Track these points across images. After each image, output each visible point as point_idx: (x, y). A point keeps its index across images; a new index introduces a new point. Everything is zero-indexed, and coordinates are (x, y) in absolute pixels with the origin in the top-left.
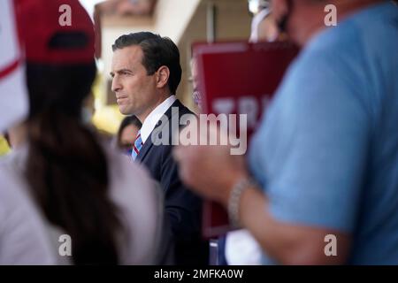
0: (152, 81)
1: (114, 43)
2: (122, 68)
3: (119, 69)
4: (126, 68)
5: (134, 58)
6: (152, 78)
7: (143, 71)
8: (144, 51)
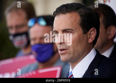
0: (86, 38)
1: (55, 10)
2: (67, 28)
3: (64, 29)
4: (70, 28)
5: (75, 21)
6: (85, 35)
7: (80, 31)
8: (81, 16)
